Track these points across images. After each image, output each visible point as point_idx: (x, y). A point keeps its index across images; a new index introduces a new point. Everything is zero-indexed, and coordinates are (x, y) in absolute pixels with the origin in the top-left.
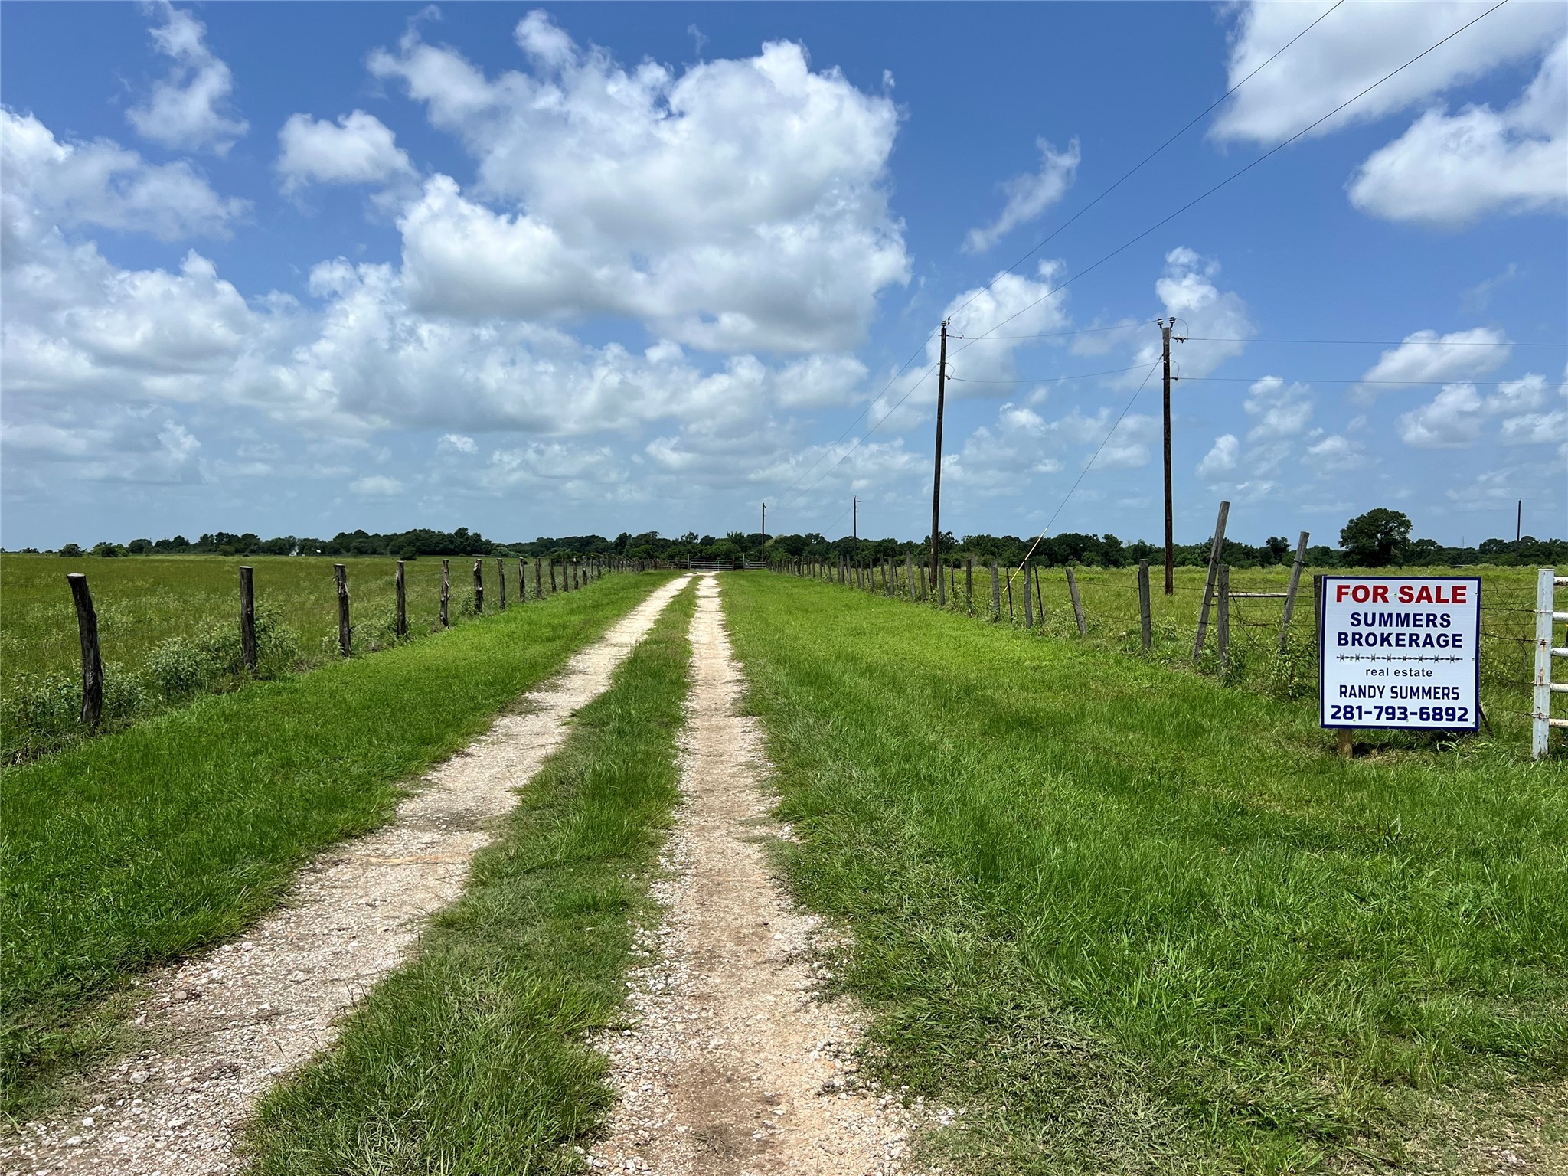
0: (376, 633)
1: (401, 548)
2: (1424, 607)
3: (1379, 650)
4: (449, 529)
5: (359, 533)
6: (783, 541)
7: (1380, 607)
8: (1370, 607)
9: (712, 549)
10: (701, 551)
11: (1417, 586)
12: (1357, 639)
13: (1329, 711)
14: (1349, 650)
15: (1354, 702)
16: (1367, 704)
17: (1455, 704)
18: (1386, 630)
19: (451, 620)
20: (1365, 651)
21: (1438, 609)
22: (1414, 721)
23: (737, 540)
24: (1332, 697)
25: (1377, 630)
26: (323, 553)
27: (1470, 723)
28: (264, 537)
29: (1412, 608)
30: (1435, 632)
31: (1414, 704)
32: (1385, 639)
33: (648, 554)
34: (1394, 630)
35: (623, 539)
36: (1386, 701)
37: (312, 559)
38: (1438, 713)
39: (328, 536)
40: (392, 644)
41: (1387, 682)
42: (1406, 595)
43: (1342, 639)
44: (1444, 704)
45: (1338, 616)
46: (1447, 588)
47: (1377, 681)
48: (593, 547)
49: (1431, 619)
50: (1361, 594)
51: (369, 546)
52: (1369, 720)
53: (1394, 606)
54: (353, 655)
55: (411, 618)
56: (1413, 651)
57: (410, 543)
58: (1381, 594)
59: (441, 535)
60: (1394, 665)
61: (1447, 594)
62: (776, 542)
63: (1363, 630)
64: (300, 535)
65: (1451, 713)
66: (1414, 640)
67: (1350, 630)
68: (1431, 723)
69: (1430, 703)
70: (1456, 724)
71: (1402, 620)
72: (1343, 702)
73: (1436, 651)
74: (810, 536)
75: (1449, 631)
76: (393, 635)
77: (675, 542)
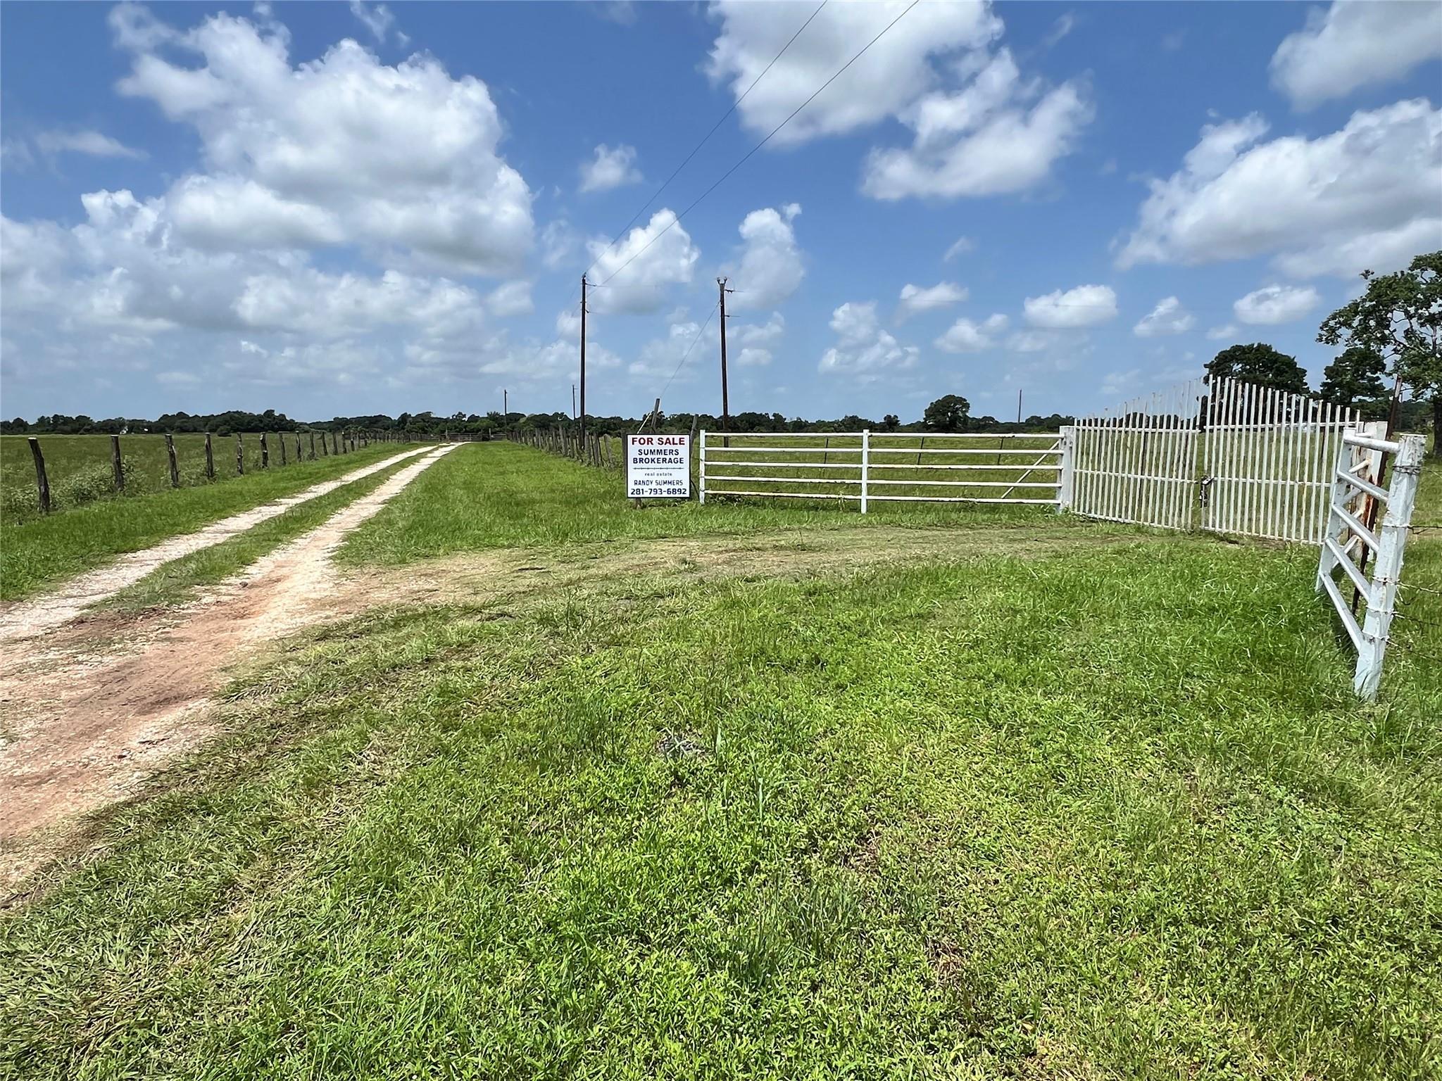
0: (194, 477)
1: (218, 426)
2: (668, 447)
3: (650, 465)
4: (259, 411)
5: (181, 415)
6: (533, 418)
7: (650, 447)
8: (646, 447)
9: (475, 425)
10: (465, 427)
11: (665, 437)
12: (641, 460)
13: (630, 491)
14: (638, 465)
15: (640, 487)
16: (646, 488)
17: (681, 487)
18: (653, 457)
19: (244, 470)
20: (644, 465)
21: (674, 447)
22: (665, 495)
23: (494, 417)
24: (631, 486)
25: (650, 456)
26: (150, 432)
27: (687, 495)
28: (97, 418)
29: (663, 447)
30: (673, 457)
31: (665, 487)
32: (653, 460)
33: (423, 429)
34: (656, 456)
35: (405, 417)
36: (654, 486)
37: (141, 436)
38: (674, 490)
39: (154, 418)
40: (205, 483)
41: (653, 478)
42: (661, 442)
43: (635, 461)
44: (677, 487)
45: (633, 451)
46: (677, 438)
47: (650, 478)
48: (380, 424)
49: (671, 452)
50: (642, 441)
51: (189, 425)
52: (646, 495)
53: (656, 446)
54: (180, 487)
55: (216, 469)
56: (664, 465)
57: (226, 422)
58: (650, 441)
59: (251, 415)
60: (656, 471)
61: (677, 441)
62: (528, 419)
63: (643, 456)
64: (128, 417)
65: (680, 490)
66: (664, 460)
67: (638, 457)
68: (672, 495)
69: (672, 487)
70: (682, 495)
71: (659, 452)
72: (636, 487)
73: (673, 465)
74: (556, 414)
75: (678, 457)
76: (206, 478)
77: (447, 420)
